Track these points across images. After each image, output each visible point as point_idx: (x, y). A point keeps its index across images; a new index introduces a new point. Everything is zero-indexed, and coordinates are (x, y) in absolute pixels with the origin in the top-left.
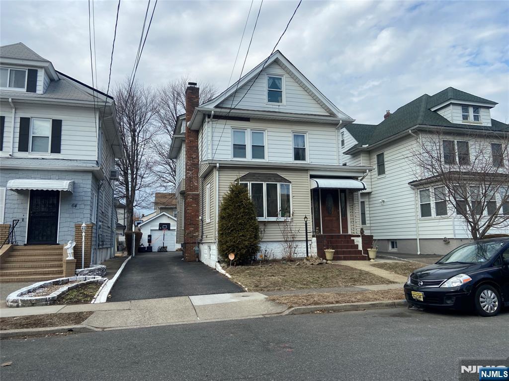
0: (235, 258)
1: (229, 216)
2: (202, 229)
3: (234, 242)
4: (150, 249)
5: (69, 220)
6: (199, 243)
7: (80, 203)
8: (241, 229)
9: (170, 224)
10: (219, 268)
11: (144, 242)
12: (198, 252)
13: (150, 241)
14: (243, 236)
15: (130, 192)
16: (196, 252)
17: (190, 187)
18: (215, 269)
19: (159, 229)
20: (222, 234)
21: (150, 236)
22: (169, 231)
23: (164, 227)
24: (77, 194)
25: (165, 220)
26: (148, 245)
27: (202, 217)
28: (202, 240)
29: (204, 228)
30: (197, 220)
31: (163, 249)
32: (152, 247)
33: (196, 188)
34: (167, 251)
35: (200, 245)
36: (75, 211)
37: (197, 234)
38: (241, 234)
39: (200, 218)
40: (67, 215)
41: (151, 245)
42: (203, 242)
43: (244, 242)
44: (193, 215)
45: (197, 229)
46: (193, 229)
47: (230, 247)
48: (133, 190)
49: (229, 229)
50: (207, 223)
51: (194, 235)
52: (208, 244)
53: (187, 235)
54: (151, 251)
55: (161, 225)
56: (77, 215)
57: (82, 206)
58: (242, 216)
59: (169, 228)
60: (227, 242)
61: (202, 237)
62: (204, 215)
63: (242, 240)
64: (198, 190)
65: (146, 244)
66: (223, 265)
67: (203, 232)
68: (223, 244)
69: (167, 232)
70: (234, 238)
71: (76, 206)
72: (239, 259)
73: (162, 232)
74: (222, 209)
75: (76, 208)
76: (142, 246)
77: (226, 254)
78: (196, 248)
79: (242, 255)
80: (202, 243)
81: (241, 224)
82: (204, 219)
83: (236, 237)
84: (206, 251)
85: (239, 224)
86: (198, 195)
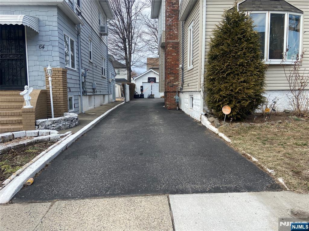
0: (231, 112)
1: (225, 54)
2: (183, 78)
3: (232, 90)
4: (142, 96)
5: (38, 63)
6: (179, 92)
7: (47, 44)
8: (241, 73)
9: (155, 78)
10: (206, 122)
11: (138, 91)
12: (178, 101)
13: (142, 90)
14: (244, 82)
15: (128, 55)
16: (176, 101)
17: (170, 35)
18: (200, 122)
19: (148, 82)
20: (213, 80)
21: (142, 87)
22: (155, 83)
23: (152, 80)
24: (43, 34)
25: (152, 75)
26: (141, 93)
27: (182, 65)
28: (182, 89)
29: (184, 76)
30: (177, 70)
31: (151, 97)
32: (143, 95)
33: (176, 37)
34: (154, 98)
35: (180, 93)
36: (43, 53)
37: (176, 83)
38: (242, 79)
39: (181, 66)
40: (36, 58)
41: (143, 93)
42: (183, 90)
43: (246, 91)
44: (173, 64)
45: (176, 78)
46: (173, 78)
47: (224, 97)
48: (130, 54)
49: (224, 72)
50: (188, 70)
51: (174, 84)
52: (190, 93)
53: (167, 84)
54: (143, 98)
55: (149, 79)
56: (46, 58)
57: (50, 48)
58: (244, 54)
59: (155, 82)
60: (220, 90)
61: (182, 86)
62: (184, 62)
63: (244, 88)
64: (177, 38)
65: (140, 93)
66: (212, 119)
67: (183, 80)
68: (213, 93)
69: (154, 84)
70: (232, 85)
71: (43, 47)
72: (238, 114)
73: (150, 84)
74: (213, 46)
75: (45, 49)
76: (137, 94)
77: (219, 106)
78: (177, 97)
79: (242, 108)
80: (183, 92)
81: (242, 65)
82: (185, 67)
83: (235, 83)
84: (188, 100)
85: (240, 65)
86: (178, 43)
